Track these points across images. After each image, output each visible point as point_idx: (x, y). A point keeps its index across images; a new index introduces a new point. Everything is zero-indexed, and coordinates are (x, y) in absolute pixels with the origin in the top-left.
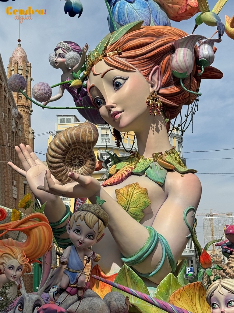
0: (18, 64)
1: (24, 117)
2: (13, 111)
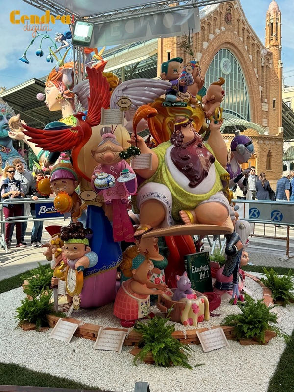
0: (270, 15)
1: (274, 53)
2: (262, 52)
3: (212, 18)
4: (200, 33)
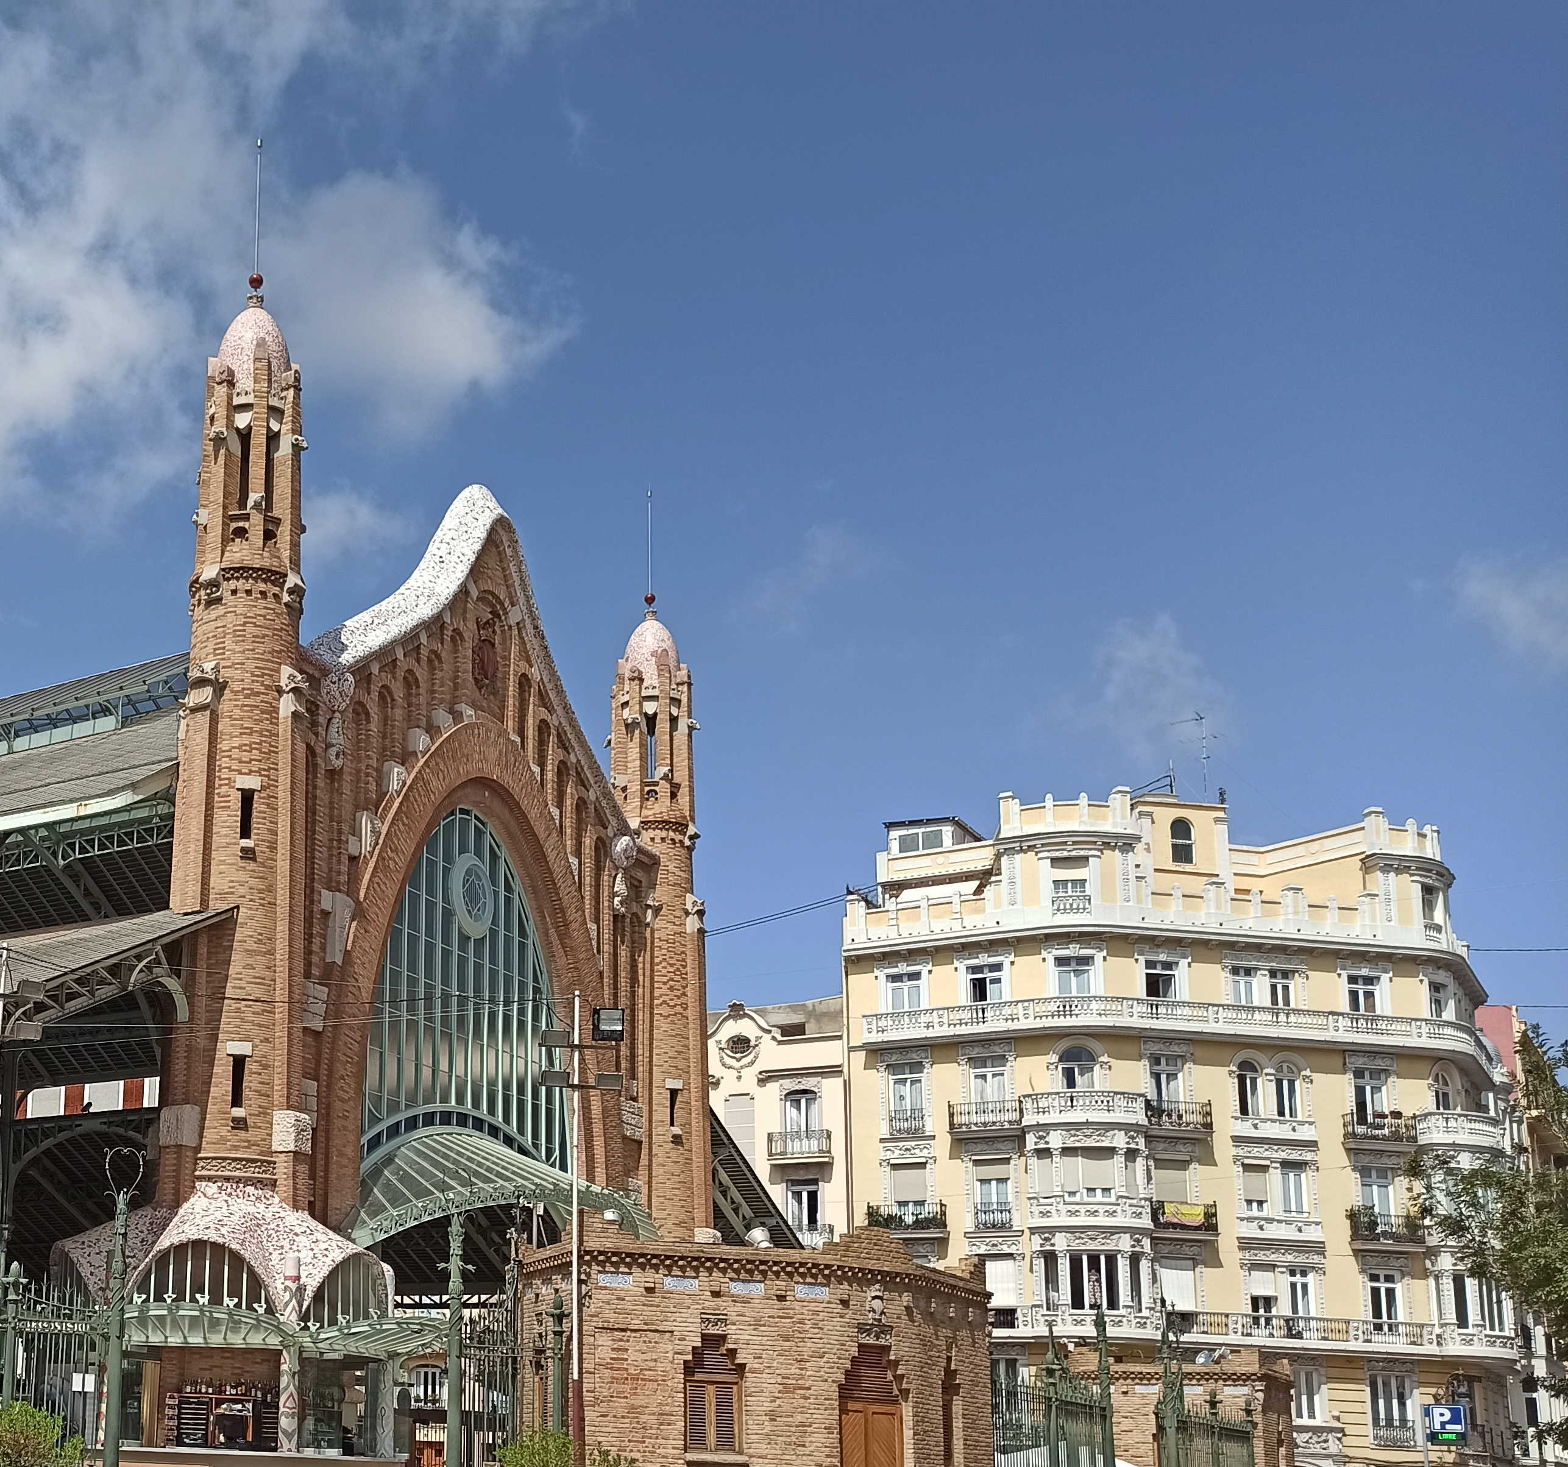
0: (641, 680)
1: (663, 860)
2: (620, 847)
3: (424, 652)
4: (375, 717)
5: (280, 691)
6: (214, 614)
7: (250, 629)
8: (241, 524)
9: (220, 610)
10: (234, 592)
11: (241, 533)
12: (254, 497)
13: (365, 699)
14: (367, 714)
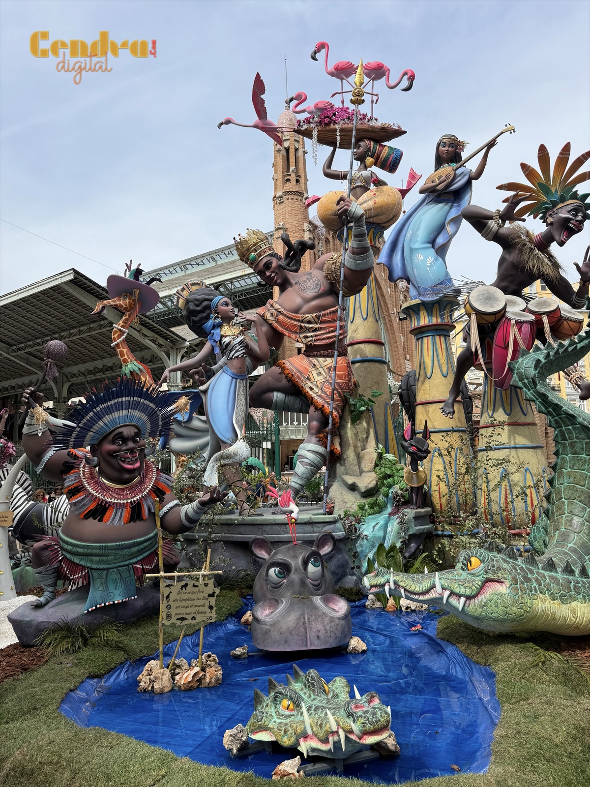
4: (331, 243)
5: (304, 231)
6: (281, 207)
7: (293, 211)
8: (288, 177)
9: (284, 206)
10: (288, 199)
11: (288, 180)
12: (292, 168)
13: (328, 237)
14: (329, 242)
